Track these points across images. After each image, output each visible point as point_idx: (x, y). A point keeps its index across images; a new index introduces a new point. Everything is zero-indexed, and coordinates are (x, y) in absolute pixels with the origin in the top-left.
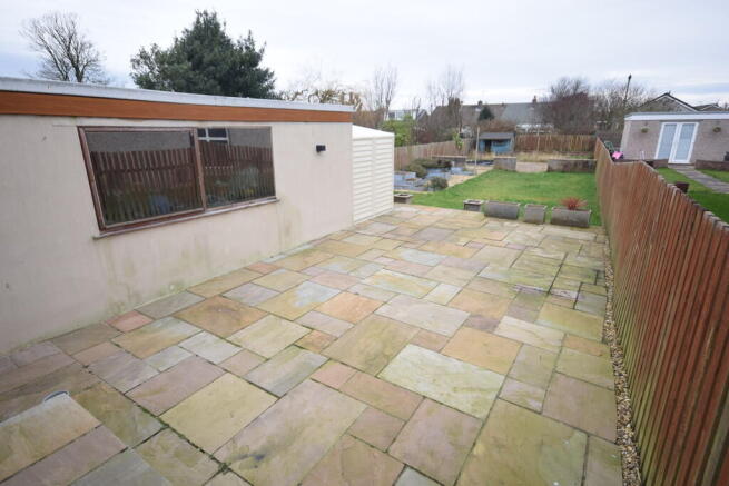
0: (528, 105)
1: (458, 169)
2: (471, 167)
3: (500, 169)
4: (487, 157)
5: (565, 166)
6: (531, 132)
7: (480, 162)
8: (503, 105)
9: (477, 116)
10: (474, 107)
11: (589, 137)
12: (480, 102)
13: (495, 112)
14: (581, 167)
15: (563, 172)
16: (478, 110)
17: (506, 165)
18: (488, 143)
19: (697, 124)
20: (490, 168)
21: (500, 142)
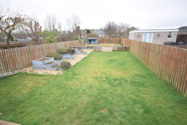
0: (100, 30)
1: (79, 52)
2: (84, 50)
3: (96, 50)
4: (90, 45)
5: (119, 49)
6: (102, 37)
7: (88, 48)
8: (93, 30)
9: (86, 33)
10: (85, 30)
11: (119, 38)
12: (86, 29)
13: (91, 31)
14: (124, 48)
15: (118, 51)
16: (86, 31)
17: (98, 49)
18: (90, 40)
19: (153, 33)
20: (92, 50)
21: (94, 40)
